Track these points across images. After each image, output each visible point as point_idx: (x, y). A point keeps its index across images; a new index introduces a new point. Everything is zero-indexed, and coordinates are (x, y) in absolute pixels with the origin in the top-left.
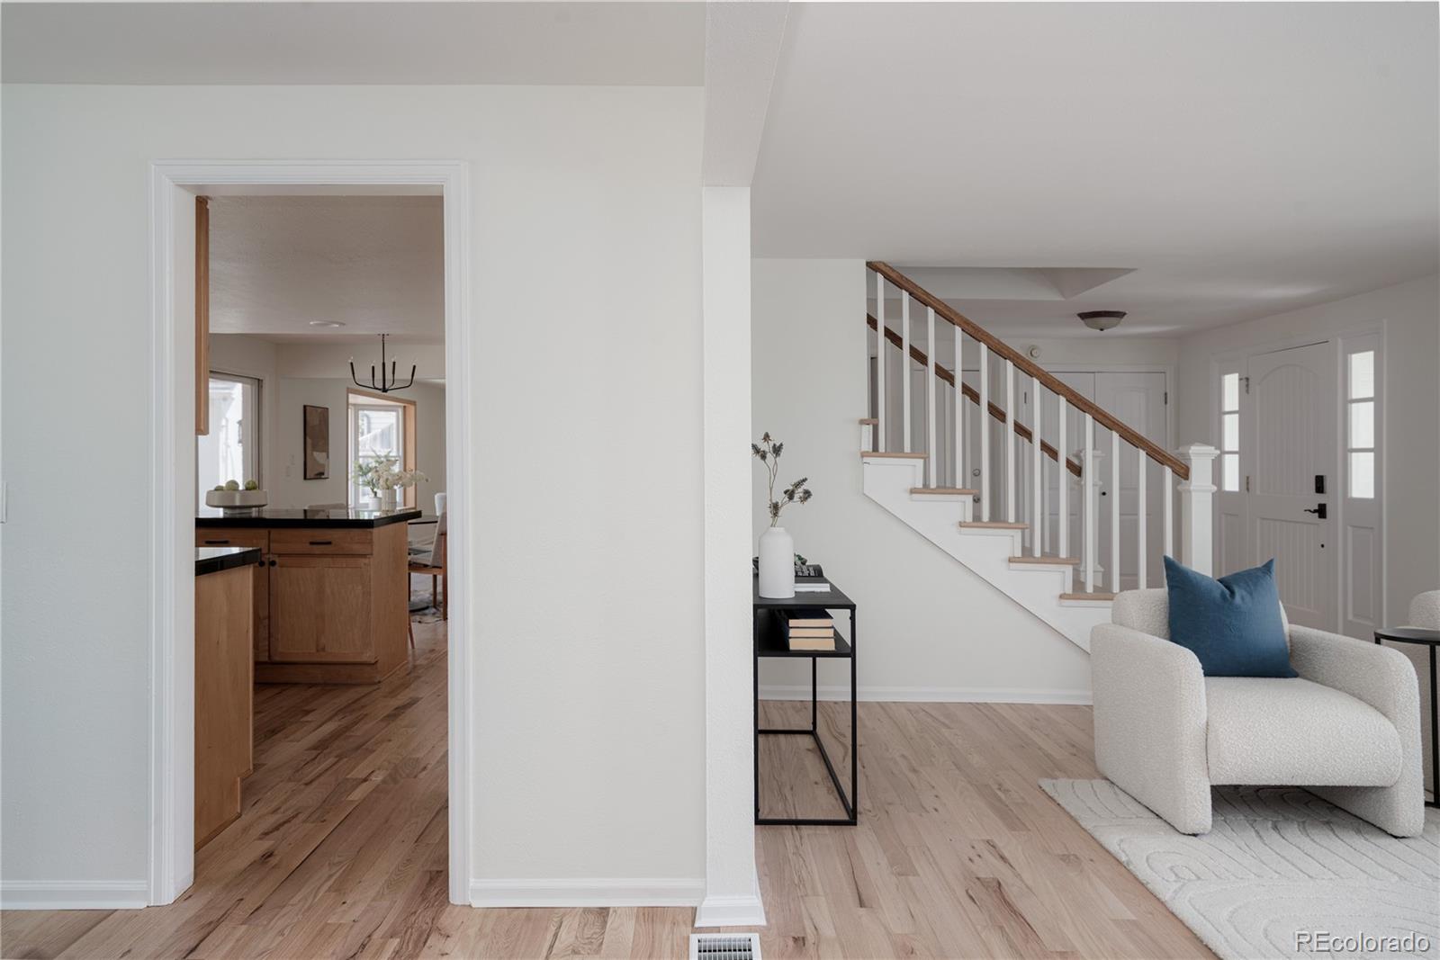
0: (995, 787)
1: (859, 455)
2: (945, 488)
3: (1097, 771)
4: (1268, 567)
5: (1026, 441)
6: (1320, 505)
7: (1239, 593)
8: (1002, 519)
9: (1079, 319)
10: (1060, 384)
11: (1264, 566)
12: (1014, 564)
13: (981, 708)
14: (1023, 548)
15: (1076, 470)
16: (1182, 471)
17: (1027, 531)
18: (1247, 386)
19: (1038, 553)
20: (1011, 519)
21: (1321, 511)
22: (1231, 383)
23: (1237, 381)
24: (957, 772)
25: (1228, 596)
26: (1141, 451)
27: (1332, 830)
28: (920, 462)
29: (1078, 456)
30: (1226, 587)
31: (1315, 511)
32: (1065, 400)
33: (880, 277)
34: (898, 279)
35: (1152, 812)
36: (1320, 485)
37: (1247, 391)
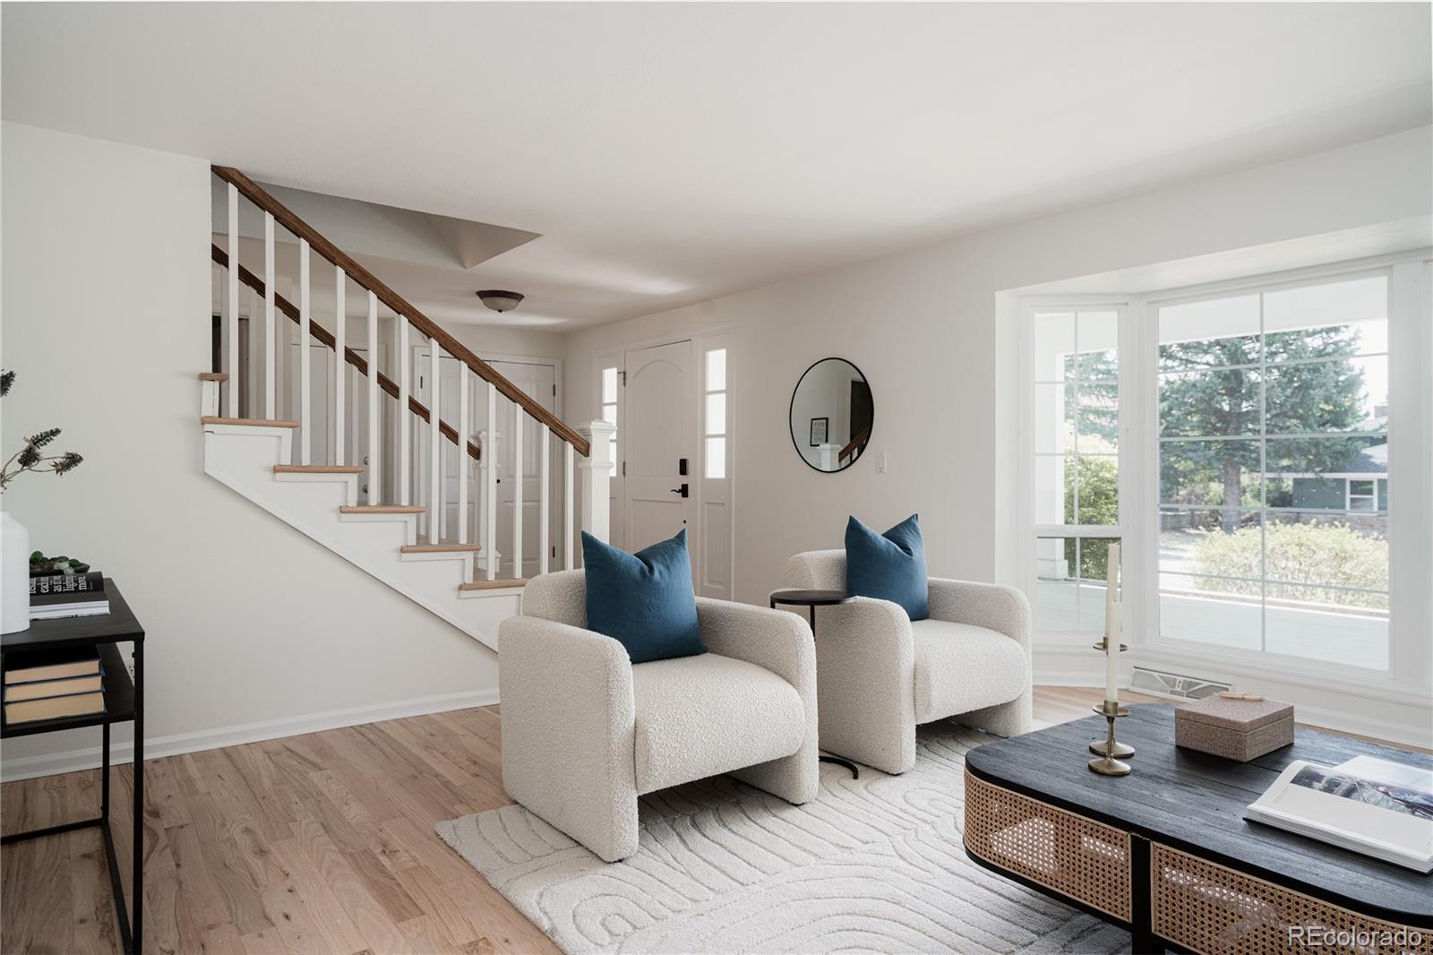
0: (377, 851)
1: (200, 422)
2: (322, 467)
3: (504, 793)
4: (681, 537)
5: (422, 419)
6: (683, 486)
7: (658, 567)
8: (395, 502)
9: (478, 298)
10: (462, 348)
11: (677, 537)
12: (406, 554)
13: (363, 730)
14: (418, 537)
15: (475, 452)
16: (583, 447)
17: (423, 515)
18: (625, 379)
19: (434, 541)
20: (405, 501)
21: (684, 491)
22: (610, 377)
23: (616, 374)
24: (326, 838)
25: (647, 572)
26: (544, 425)
27: (744, 812)
28: (287, 433)
29: (477, 438)
30: (646, 563)
31: (679, 491)
32: (467, 366)
33: (233, 190)
34: (260, 197)
35: (571, 838)
36: (683, 468)
37: (625, 384)
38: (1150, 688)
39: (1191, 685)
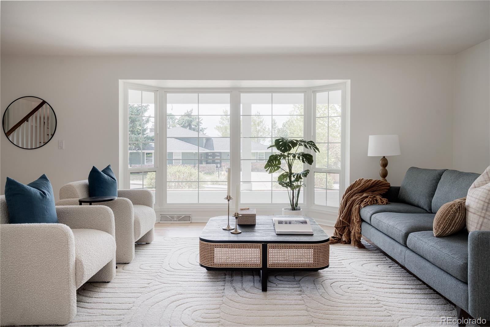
38: (166, 221)
39: (179, 217)
